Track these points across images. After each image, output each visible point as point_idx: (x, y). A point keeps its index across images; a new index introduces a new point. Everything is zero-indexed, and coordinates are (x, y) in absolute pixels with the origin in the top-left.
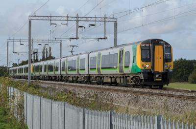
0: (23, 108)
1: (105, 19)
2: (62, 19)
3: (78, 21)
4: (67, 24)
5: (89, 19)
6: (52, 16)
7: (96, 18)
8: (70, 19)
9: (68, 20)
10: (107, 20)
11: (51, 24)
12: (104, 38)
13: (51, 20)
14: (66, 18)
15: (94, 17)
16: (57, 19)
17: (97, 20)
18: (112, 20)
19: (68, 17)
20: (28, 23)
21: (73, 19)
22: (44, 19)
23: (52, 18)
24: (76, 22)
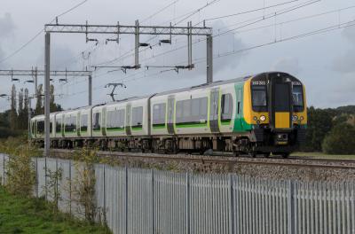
1: (189, 30)
2: (109, 30)
3: (137, 34)
4: (117, 40)
5: (159, 30)
6: (89, 24)
7: (171, 27)
8: (122, 30)
9: (119, 33)
10: (193, 31)
11: (87, 40)
12: (188, 67)
13: (87, 33)
14: (115, 29)
15: (169, 26)
16: (99, 30)
17: (173, 32)
18: (202, 32)
19: (119, 26)
21: (129, 30)
22: (75, 29)
23: (89, 29)
24: (134, 35)
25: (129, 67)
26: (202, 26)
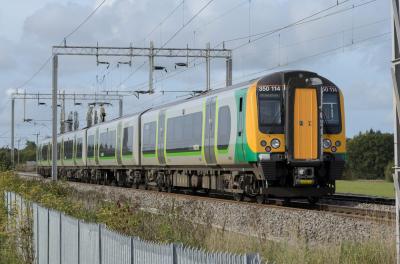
0: (32, 235)
1: (207, 54)
2: (121, 52)
3: (152, 57)
4: (130, 64)
5: (175, 52)
6: (100, 46)
7: (188, 49)
8: (135, 52)
9: (131, 55)
10: (212, 54)
11: (98, 62)
13: (97, 55)
14: (127, 51)
16: (111, 52)
17: (190, 54)
18: (221, 54)
19: (132, 48)
20: (51, 61)
21: (142, 52)
22: (84, 52)
23: (100, 52)
24: (148, 58)
25: (141, 92)
26: (222, 48)
